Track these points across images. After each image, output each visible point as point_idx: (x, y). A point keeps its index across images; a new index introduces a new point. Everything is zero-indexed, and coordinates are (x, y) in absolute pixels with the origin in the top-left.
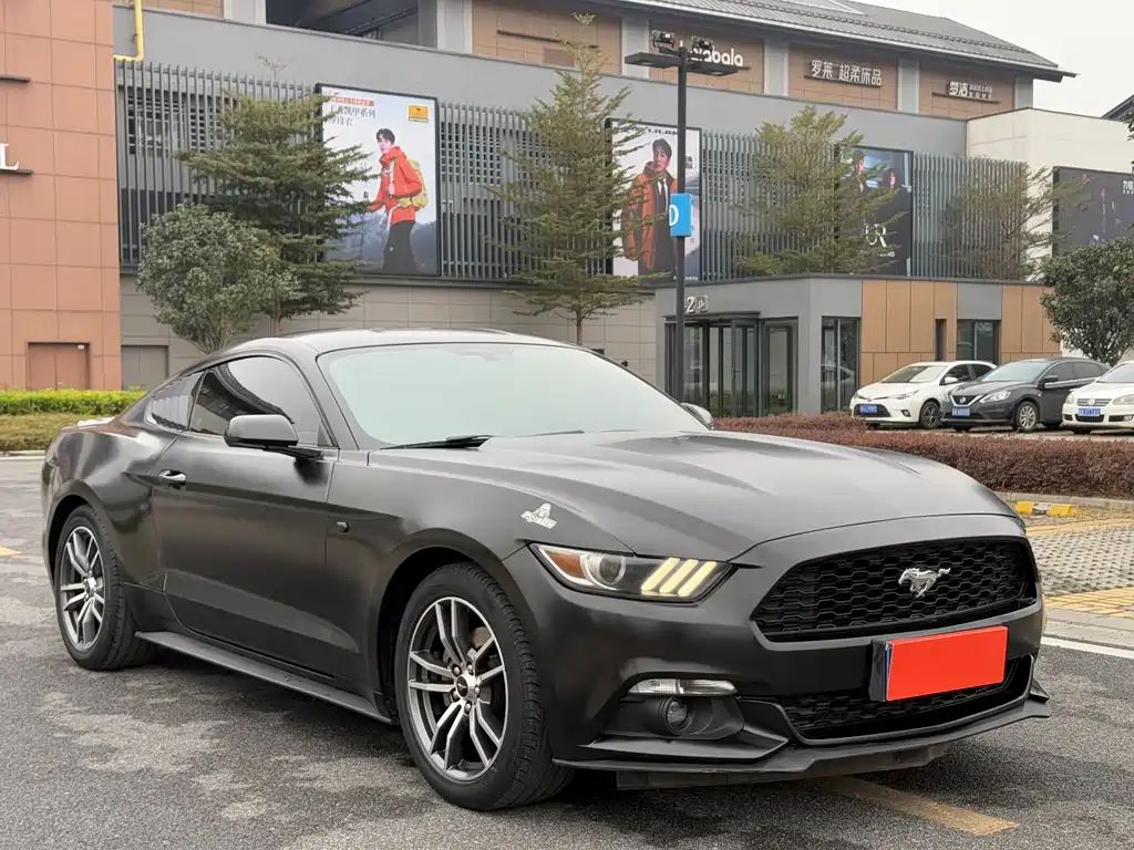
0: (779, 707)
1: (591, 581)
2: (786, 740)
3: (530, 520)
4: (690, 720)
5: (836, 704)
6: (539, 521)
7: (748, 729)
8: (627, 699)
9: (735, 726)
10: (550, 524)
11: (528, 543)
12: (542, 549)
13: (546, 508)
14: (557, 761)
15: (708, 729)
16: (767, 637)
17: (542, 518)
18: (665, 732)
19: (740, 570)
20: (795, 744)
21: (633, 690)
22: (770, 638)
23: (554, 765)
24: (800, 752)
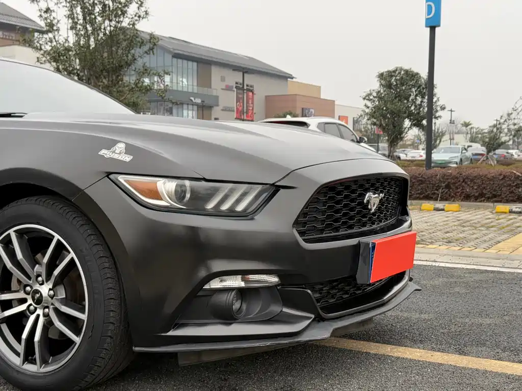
0: (309, 291)
1: (168, 202)
2: (313, 316)
3: (107, 156)
4: (244, 307)
5: (333, 288)
6: (116, 156)
7: (285, 310)
8: (200, 294)
9: (276, 308)
10: (128, 158)
11: (108, 174)
12: (121, 179)
13: (121, 147)
14: (137, 349)
15: (257, 314)
16: (304, 240)
17: (119, 153)
18: (228, 317)
19: (282, 191)
20: (319, 319)
21: (207, 287)
22: (306, 241)
23: (134, 352)
24: (322, 324)
